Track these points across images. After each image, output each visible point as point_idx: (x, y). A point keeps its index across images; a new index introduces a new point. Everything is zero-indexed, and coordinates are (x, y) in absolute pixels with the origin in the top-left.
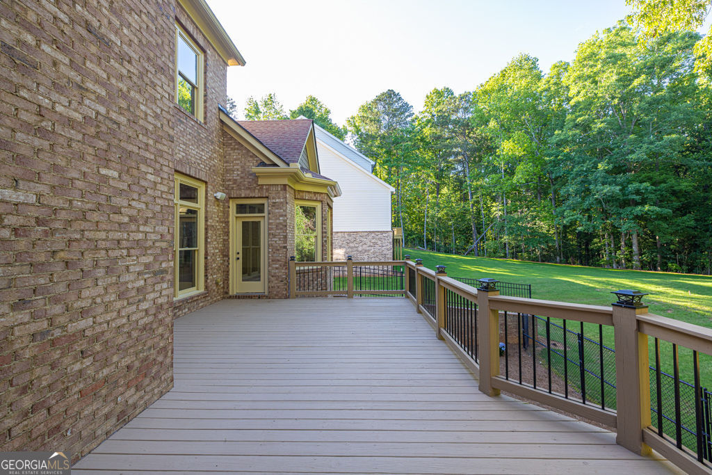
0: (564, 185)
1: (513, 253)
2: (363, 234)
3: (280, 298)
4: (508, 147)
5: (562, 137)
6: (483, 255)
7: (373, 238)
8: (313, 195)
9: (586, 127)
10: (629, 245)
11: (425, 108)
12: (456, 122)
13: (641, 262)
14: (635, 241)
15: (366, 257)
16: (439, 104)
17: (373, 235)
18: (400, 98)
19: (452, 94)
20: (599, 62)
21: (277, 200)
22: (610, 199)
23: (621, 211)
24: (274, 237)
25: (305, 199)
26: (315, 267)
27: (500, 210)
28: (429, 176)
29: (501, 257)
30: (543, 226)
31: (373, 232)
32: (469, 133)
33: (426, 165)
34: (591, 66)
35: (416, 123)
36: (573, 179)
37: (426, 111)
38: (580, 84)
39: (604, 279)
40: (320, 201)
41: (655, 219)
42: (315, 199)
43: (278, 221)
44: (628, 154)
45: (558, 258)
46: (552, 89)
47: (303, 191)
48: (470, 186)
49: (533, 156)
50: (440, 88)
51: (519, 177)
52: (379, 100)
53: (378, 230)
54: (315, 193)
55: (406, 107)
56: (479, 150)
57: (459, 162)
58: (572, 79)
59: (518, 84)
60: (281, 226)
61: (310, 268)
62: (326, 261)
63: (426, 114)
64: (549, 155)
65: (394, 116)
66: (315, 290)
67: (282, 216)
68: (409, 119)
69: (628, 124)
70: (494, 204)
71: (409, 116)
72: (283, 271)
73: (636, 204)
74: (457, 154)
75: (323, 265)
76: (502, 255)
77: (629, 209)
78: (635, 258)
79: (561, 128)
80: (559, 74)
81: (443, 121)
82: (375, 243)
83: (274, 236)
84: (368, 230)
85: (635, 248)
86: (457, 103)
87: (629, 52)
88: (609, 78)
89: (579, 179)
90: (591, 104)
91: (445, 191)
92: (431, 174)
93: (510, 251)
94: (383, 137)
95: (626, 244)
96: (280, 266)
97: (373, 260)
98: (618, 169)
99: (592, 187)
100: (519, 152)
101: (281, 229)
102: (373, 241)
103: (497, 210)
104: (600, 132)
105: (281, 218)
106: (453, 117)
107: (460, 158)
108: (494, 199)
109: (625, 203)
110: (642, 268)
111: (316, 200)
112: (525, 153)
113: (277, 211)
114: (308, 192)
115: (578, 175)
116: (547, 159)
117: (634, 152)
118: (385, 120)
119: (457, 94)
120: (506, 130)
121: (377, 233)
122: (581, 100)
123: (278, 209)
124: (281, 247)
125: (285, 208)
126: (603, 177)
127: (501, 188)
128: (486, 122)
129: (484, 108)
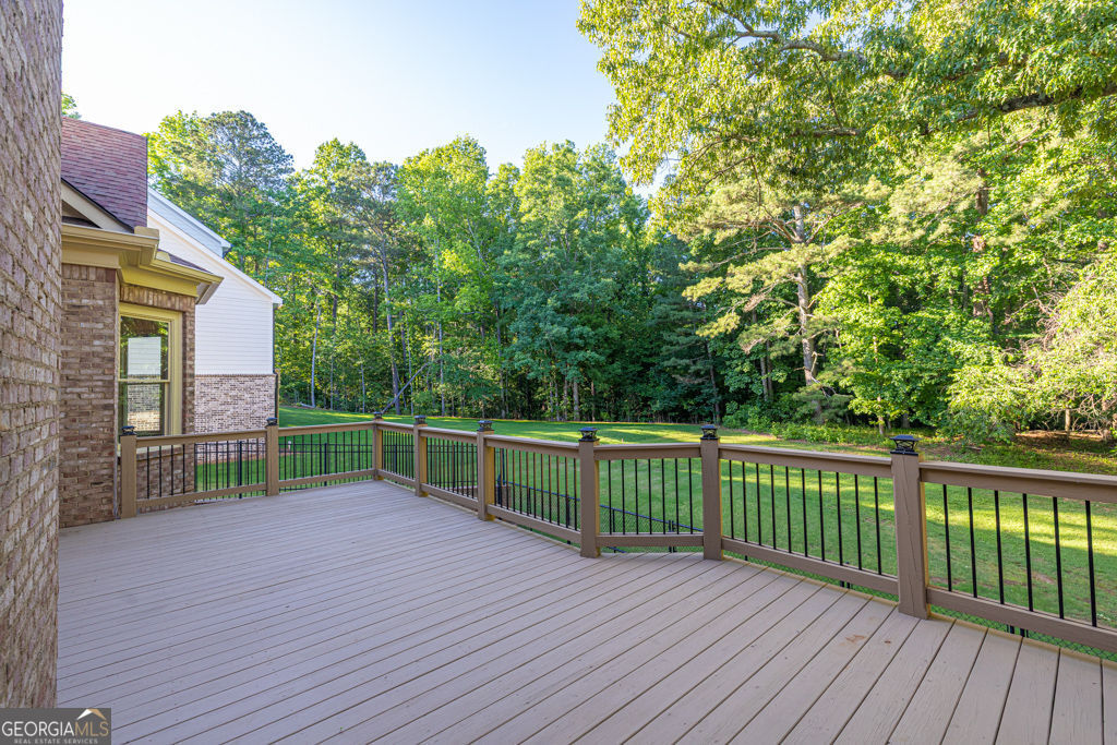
0: (512, 320)
1: (450, 409)
2: (209, 380)
3: (92, 522)
4: (449, 260)
5: (512, 260)
6: (410, 413)
7: (234, 387)
8: (165, 298)
9: (536, 253)
10: (571, 394)
11: (314, 167)
12: (370, 204)
13: (581, 412)
14: (575, 390)
15: (216, 425)
16: (340, 166)
17: (233, 382)
18: (266, 135)
19: (364, 158)
20: (550, 181)
21: (85, 301)
22: (558, 341)
23: (567, 356)
24: (75, 386)
25: (147, 305)
26: (166, 447)
27: (434, 347)
28: (322, 282)
29: (434, 415)
30: (489, 371)
31: (234, 376)
32: (389, 226)
33: (315, 262)
34: (543, 182)
35: (298, 187)
36: (523, 313)
37: (317, 172)
38: (532, 199)
39: (556, 434)
40: (179, 311)
41: (593, 366)
42: (169, 305)
43: (87, 349)
44: (573, 292)
45: (503, 412)
46: (502, 196)
47: (142, 288)
48: (391, 307)
49: (478, 278)
50: (345, 143)
51: (461, 303)
52: (218, 122)
53: (244, 373)
54: (170, 294)
55: (277, 155)
56: (403, 254)
57: (369, 267)
58: (524, 191)
59: (462, 177)
60: (97, 360)
61: (156, 449)
62: (192, 433)
63: (316, 177)
64: (499, 280)
65: (253, 162)
66: (165, 495)
67: (100, 337)
68: (284, 177)
69: (573, 259)
70: (427, 338)
71: (285, 171)
72: (102, 460)
73: (578, 348)
74: (365, 254)
75: (186, 442)
76: (436, 411)
77: (573, 353)
78: (576, 408)
79: (510, 248)
80: (508, 179)
81: (348, 197)
82: (237, 398)
83: (75, 382)
84: (221, 373)
85: (575, 397)
86: (372, 175)
87: (575, 179)
88: (557, 202)
89: (529, 314)
90: (541, 226)
91: (343, 309)
92: (326, 280)
93: (447, 405)
94: (227, 197)
95: (568, 394)
96: (94, 449)
97: (232, 429)
98: (565, 309)
99: (541, 325)
100: (463, 270)
101: (96, 366)
102: (233, 393)
103: (430, 346)
104: (550, 262)
105: (97, 342)
106: (365, 196)
107: (371, 260)
108: (425, 330)
109: (570, 347)
110: (581, 419)
111: (172, 309)
112: (470, 271)
113: (83, 325)
114: (154, 290)
115: (528, 309)
116: (495, 284)
117: (578, 291)
118: (235, 164)
119: (371, 160)
120: (445, 234)
121: (242, 379)
122: (532, 219)
123: (86, 321)
124: (94, 407)
125: (109, 321)
126: (553, 315)
127: (438, 316)
128: (419, 217)
129: (415, 195)
